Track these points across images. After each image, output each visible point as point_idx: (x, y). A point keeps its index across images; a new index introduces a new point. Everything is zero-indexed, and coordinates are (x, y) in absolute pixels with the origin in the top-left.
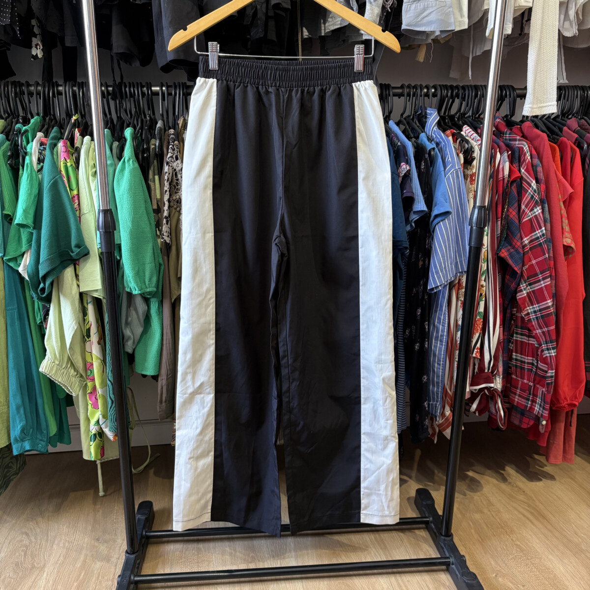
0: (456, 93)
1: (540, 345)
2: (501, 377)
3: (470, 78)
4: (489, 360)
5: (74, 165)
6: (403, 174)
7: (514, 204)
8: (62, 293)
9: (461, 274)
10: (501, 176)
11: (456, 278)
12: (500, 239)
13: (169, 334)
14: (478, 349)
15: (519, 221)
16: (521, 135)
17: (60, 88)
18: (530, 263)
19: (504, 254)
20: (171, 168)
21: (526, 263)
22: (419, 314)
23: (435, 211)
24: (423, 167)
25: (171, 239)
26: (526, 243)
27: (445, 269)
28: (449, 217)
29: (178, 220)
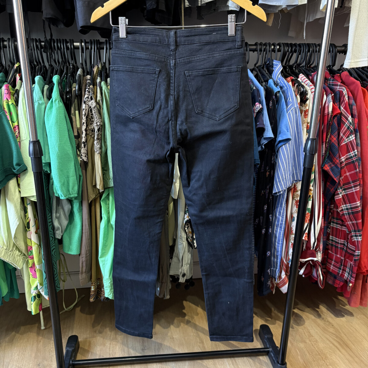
0: (295, 49)
1: (350, 232)
2: (321, 252)
3: (304, 38)
4: (314, 241)
5: (14, 103)
6: (257, 111)
7: (335, 132)
8: (7, 198)
9: (296, 182)
10: (326, 112)
11: (292, 184)
12: (325, 157)
13: (87, 226)
14: (306, 234)
15: (339, 143)
16: (341, 81)
17: (5, 43)
18: (345, 175)
19: (327, 168)
20: (87, 106)
21: (342, 175)
22: (265, 209)
23: (279, 138)
24: (271, 105)
25: (87, 158)
26: (343, 160)
27: (285, 178)
28: (289, 142)
29: (93, 144)
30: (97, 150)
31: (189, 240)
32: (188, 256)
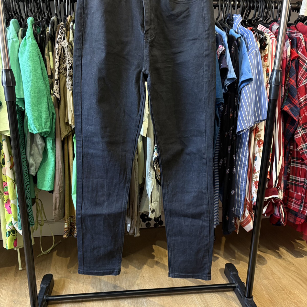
0: (253, 5)
2: (283, 191)
4: (276, 179)
6: (220, 53)
7: (293, 75)
9: (258, 122)
10: (285, 56)
11: (255, 125)
12: (284, 99)
13: (60, 162)
15: (297, 85)
18: (304, 115)
19: (287, 108)
20: (60, 46)
21: (301, 114)
22: (229, 149)
23: (241, 78)
24: (233, 50)
25: (60, 95)
26: (302, 101)
27: (248, 118)
28: (251, 83)
29: (66, 81)
30: (69, 87)
31: (158, 178)
32: (157, 193)
